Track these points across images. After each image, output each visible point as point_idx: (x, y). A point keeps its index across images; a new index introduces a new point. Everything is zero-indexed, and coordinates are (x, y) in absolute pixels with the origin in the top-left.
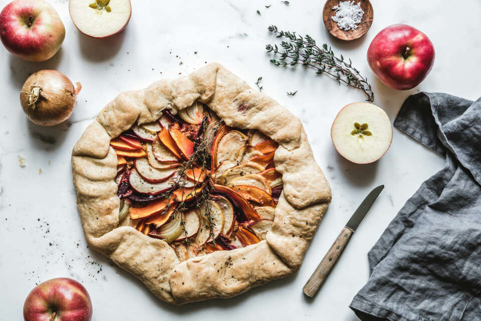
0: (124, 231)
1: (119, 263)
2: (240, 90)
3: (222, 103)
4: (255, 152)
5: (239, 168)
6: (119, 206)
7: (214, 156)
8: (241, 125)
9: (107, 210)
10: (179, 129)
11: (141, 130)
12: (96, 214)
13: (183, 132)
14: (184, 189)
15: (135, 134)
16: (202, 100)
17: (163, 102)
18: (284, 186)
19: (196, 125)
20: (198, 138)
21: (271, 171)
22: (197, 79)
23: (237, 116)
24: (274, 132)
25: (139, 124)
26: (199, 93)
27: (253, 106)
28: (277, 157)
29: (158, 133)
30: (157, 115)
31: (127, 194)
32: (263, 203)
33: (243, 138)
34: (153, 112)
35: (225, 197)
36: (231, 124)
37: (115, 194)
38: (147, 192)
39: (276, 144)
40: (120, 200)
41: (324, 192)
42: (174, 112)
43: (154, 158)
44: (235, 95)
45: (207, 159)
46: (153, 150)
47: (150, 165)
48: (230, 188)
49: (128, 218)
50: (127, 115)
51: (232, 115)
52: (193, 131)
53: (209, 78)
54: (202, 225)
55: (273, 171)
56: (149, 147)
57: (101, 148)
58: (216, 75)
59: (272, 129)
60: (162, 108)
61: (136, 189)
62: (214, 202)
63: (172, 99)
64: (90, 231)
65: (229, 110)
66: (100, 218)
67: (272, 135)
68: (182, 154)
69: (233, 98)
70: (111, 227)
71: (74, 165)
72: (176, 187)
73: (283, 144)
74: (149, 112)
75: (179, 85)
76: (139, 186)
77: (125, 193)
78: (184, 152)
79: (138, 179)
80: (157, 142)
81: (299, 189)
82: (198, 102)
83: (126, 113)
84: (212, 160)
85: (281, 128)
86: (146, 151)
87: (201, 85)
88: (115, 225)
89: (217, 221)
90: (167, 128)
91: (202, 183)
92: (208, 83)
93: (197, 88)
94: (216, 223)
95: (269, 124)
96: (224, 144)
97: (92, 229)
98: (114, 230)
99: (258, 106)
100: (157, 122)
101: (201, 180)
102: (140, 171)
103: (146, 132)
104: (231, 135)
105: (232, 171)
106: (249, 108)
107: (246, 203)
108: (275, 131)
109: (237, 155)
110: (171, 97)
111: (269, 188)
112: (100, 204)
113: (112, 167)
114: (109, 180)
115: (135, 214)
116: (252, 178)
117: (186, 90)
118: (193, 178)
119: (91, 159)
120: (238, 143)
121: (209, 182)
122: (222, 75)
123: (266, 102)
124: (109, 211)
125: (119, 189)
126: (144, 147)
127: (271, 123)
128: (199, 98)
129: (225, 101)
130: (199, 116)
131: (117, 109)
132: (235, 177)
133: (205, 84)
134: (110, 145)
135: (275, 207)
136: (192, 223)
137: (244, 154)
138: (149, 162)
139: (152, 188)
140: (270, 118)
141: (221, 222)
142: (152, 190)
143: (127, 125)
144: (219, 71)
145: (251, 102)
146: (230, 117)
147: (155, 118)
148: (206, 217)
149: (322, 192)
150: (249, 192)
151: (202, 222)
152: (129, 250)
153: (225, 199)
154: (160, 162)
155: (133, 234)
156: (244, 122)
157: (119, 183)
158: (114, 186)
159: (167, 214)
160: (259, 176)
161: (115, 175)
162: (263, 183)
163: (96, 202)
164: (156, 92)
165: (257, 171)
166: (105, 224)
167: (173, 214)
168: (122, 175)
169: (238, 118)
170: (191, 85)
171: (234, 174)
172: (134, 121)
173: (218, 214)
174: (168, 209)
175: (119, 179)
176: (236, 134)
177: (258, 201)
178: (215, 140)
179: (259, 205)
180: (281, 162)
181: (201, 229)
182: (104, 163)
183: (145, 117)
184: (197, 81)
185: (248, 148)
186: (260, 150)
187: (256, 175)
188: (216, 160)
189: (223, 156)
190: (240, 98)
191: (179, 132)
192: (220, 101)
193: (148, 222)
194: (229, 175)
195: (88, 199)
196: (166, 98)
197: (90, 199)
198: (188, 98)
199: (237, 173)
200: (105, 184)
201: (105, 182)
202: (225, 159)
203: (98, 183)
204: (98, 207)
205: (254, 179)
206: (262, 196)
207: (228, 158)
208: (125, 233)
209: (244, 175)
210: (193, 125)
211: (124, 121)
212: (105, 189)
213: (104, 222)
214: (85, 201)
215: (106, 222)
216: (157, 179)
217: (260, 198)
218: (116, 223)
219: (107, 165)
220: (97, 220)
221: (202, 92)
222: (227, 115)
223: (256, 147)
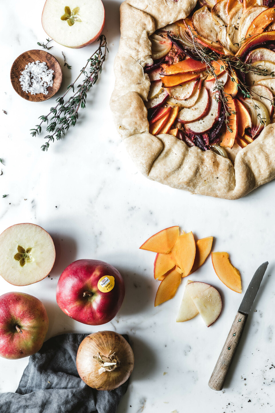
1: (268, 178)
3: (162, 13)
4: (221, 6)
5: (230, 26)
6: (215, 153)
9: (214, 165)
10: (169, 65)
11: (153, 101)
12: (213, 177)
13: (172, 63)
14: (227, 85)
15: (155, 108)
16: (151, 30)
17: (137, 68)
19: (172, 49)
20: (186, 51)
23: (181, 5)
25: (147, 100)
26: (143, 30)
29: (163, 86)
30: (146, 79)
31: (207, 141)
32: (273, 19)
33: (203, 11)
34: (141, 82)
35: (251, 51)
36: (186, 14)
37: (202, 152)
38: (214, 121)
40: (209, 151)
42: (150, 62)
43: (184, 101)
46: (177, 99)
47: (190, 107)
48: (245, 42)
49: (229, 149)
51: (178, 9)
52: (176, 54)
53: (134, 15)
56: (172, 103)
57: (154, 144)
58: (134, 7)
60: (141, 71)
61: (206, 130)
63: (138, 57)
64: (225, 191)
65: (172, 9)
68: (193, 73)
70: (231, 168)
71: (157, 178)
74: (140, 85)
76: (205, 126)
77: (205, 143)
78: (192, 70)
80: (171, 91)
82: (151, 37)
83: (132, 105)
86: (174, 106)
88: (231, 165)
90: (162, 76)
96: (202, 30)
97: (225, 188)
98: (235, 168)
100: (153, 83)
102: (192, 119)
103: (157, 98)
104: (196, 21)
105: (229, 35)
107: (266, 33)
111: (262, 6)
112: (205, 169)
113: (175, 142)
114: (187, 151)
116: (244, 19)
117: (136, 40)
119: (159, 159)
120: (206, 17)
124: (216, 164)
125: (199, 147)
126: (170, 106)
128: (148, 33)
129: (162, 9)
130: (165, 42)
131: (124, 113)
133: (138, 20)
134: (155, 135)
137: (219, 16)
138: (187, 108)
142: (214, 116)
143: (143, 111)
146: (179, 12)
147: (148, 82)
150: (257, 27)
152: (260, 163)
153: (253, 51)
154: (191, 97)
155: (247, 152)
157: (192, 144)
158: (194, 149)
160: (246, 11)
161: (184, 144)
162: (255, 10)
163: (202, 172)
164: (124, 70)
165: (240, 11)
166: (226, 173)
168: (187, 139)
171: (234, 34)
172: (142, 102)
173: (265, 65)
175: (190, 142)
176: (197, 15)
177: (269, 23)
179: (273, 23)
182: (169, 148)
183: (143, 90)
187: (244, 13)
189: (212, 37)
191: (172, 67)
192: (160, 14)
193: (242, 134)
194: (232, 39)
195: (196, 179)
196: (134, 63)
197: (196, 177)
198: (144, 42)
199: (234, 31)
200: (189, 155)
201: (187, 154)
202: (216, 36)
203: (185, 162)
204: (207, 173)
205: (246, 17)
206: (266, 17)
207: (216, 33)
208: (242, 159)
209: (238, 25)
210: (170, 51)
211: (138, 111)
212: (193, 157)
213: (224, 173)
214: (196, 183)
215: (225, 171)
216: (206, 107)
217: (267, 19)
218: (230, 162)
219: (172, 146)
220: (219, 179)
221: (144, 27)
222: (176, 13)
223: (218, 2)
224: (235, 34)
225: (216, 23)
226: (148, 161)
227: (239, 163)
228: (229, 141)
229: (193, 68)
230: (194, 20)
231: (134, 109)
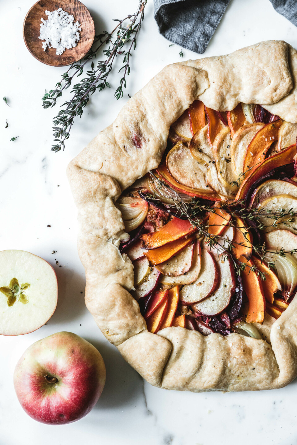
0: (278, 336)
2: (112, 141)
3: (125, 169)
4: (201, 137)
5: (219, 161)
6: (242, 336)
7: (197, 193)
8: (160, 147)
9: (245, 354)
10: (151, 234)
11: (143, 287)
12: (247, 370)
14: (234, 243)
15: (147, 296)
16: (116, 195)
17: (110, 250)
18: (257, 103)
19: (149, 210)
20: (169, 211)
21: (232, 118)
22: (86, 196)
23: (148, 151)
24: (179, 104)
25: (134, 289)
26: (105, 198)
27: (137, 125)
28: (215, 105)
29: (151, 265)
30: (126, 261)
31: (228, 322)
32: (273, 138)
33: (178, 149)
34: (121, 267)
35: (256, 188)
36: (157, 161)
37: (224, 339)
38: (230, 294)
39: (196, 104)
40: (233, 334)
41: (275, 49)
42: (125, 237)
43: (183, 277)
44: (117, 148)
45: (200, 204)
46: (173, 275)
47: (192, 283)
48: (245, 179)
49: (259, 326)
50: (119, 302)
51: (144, 157)
52: (157, 217)
53: (88, 180)
54: (288, 228)
55: (233, 115)
56: (168, 281)
57: (158, 347)
58: (85, 170)
59: (175, 105)
60: (117, 253)
61: (223, 308)
62: (260, 205)
63: (108, 236)
64: (268, 381)
65: (137, 160)
66: (254, 365)
67: (182, 107)
68: (186, 237)
69: (121, 151)
70: (269, 351)
71: (174, 387)
72: (230, 253)
73: (198, 94)
74: (120, 272)
75: (90, 223)
76: (220, 304)
77: (226, 325)
78: (184, 234)
79: (209, 302)
80: (163, 268)
81: (265, 82)
82: (117, 202)
83: (116, 303)
84: (202, 196)
85: (176, 92)
86: (172, 286)
87: (95, 193)
88: (267, 347)
89: (286, 206)
90: (146, 251)
91: (231, 215)
92: (94, 182)
93: (98, 200)
94: (290, 208)
95: (167, 108)
96: (183, 176)
97: (267, 379)
98: (273, 349)
99: (139, 119)
100: (136, 264)
101: (228, 217)
102: (199, 299)
103: (146, 281)
104: (172, 165)
105: (221, 173)
106: (139, 133)
107: (270, 160)
108: (177, 101)
109: (201, 161)
110: (105, 237)
111: (254, 124)
112: (234, 361)
113: (186, 336)
114: (204, 343)
115: (256, 316)
116: (236, 147)
117: (99, 214)
118: (222, 227)
119: (170, 363)
120: (184, 157)
121: (231, 207)
122: (86, 161)
123: (136, 107)
124: (247, 351)
125: (219, 332)
126: (166, 287)
127: (166, 104)
128: (112, 199)
129: (123, 163)
130: (137, 204)
131: (108, 315)
132: (230, 170)
133: (95, 187)
134: (155, 333)
135: (283, 121)
136: (282, 240)
137: (201, 151)
138: (189, 285)
139: (226, 286)
140: (159, 105)
141: (290, 200)
142: (228, 287)
143: (132, 306)
144: (80, 164)
145: (131, 128)
146: (148, 161)
147: (129, 265)
148: (280, 219)
149: (275, 51)
150: (255, 154)
151: (283, 226)
153: (259, 188)
154: (191, 269)
155: (283, 323)
156: (157, 142)
157: (209, 330)
158: (213, 338)
159: (265, 272)
160: (236, 136)
161: (198, 334)
162: (247, 133)
163: (231, 366)
164: (93, 257)
165: (228, 137)
166: (263, 360)
167: (267, 265)
168: (200, 325)
169: (151, 150)
170: (93, 208)
171: (226, 170)
172: (129, 294)
173: (278, 202)
174: (258, 269)
175: (205, 329)
176: (171, 157)
177: (270, 144)
178: (175, 187)
179: (275, 142)
180: (223, 100)
181: (293, 230)
182: (180, 346)
183: (125, 278)
184: (89, 197)
185: (194, 145)
186: (200, 128)
187: (233, 140)
188: (203, 192)
189: (199, 181)
190: (123, 141)
191: (156, 236)
192: (123, 171)
193: (271, 301)
194: (226, 177)
195: (225, 377)
196: (105, 245)
197: (226, 375)
198: (110, 215)
199: (226, 166)
200: (209, 349)
201: (205, 348)
202: (203, 179)
203: (206, 359)
204: (238, 366)
205: (238, 144)
206: (265, 137)
207: (203, 174)
208: (280, 334)
209: (229, 157)
210: (147, 214)
211: (126, 308)
212: (215, 351)
213: (260, 361)
214: (226, 382)
215: (262, 357)
216: (214, 277)
217: (266, 140)
218: (265, 344)
219: (183, 342)
220: (255, 369)
221: (105, 193)
222: (144, 164)
223: (195, 133)
224: (228, 169)
225: (200, 161)
226: (156, 371)
227: (277, 342)
228: (257, 315)
229: (184, 231)
230: (169, 165)
231: (121, 308)
